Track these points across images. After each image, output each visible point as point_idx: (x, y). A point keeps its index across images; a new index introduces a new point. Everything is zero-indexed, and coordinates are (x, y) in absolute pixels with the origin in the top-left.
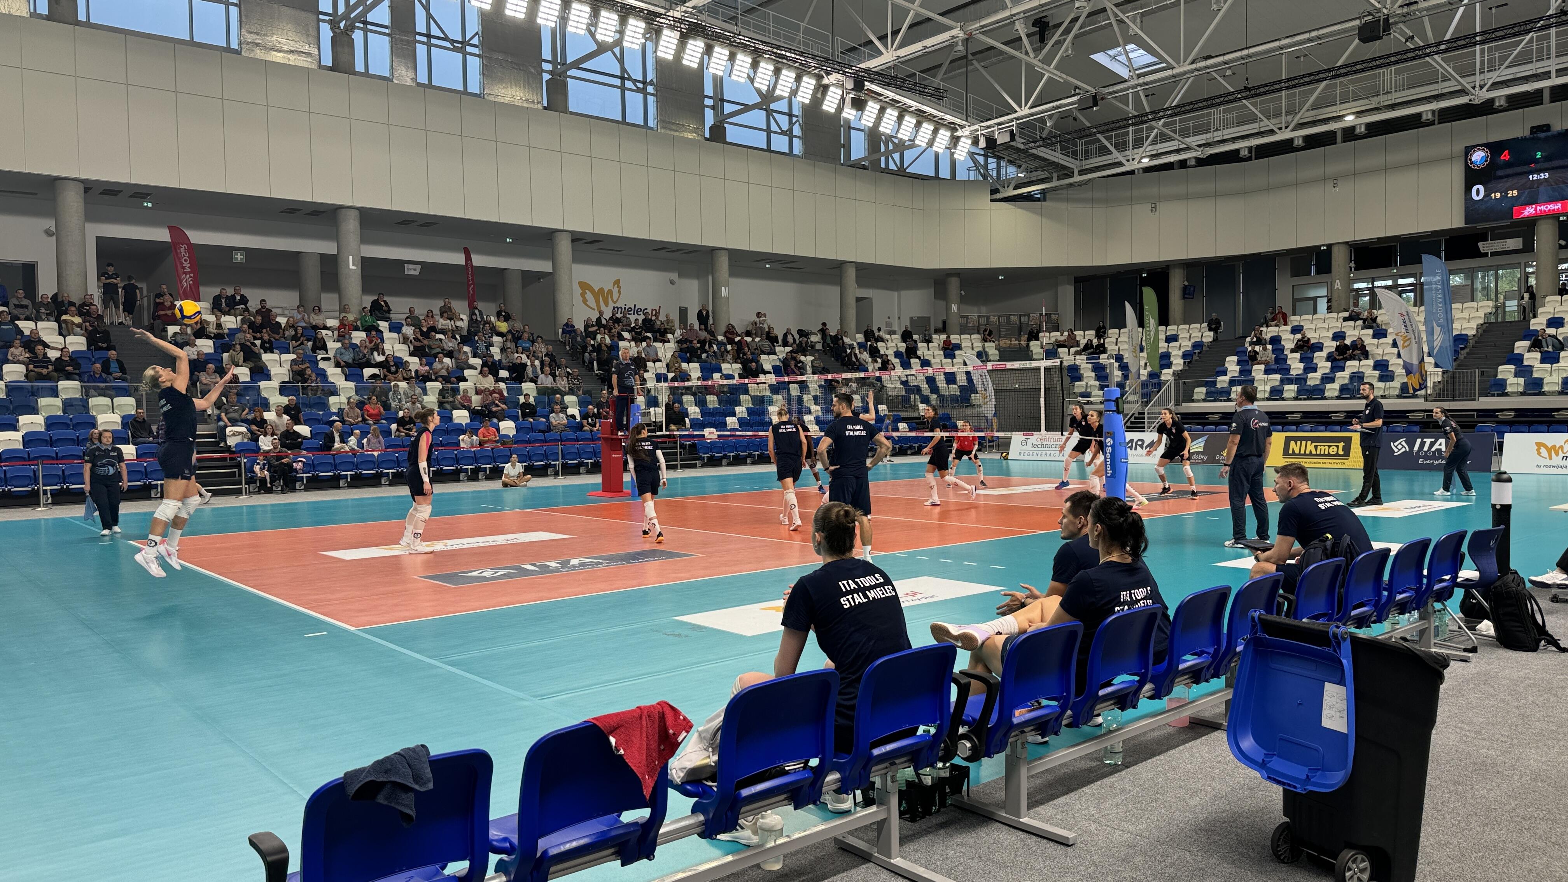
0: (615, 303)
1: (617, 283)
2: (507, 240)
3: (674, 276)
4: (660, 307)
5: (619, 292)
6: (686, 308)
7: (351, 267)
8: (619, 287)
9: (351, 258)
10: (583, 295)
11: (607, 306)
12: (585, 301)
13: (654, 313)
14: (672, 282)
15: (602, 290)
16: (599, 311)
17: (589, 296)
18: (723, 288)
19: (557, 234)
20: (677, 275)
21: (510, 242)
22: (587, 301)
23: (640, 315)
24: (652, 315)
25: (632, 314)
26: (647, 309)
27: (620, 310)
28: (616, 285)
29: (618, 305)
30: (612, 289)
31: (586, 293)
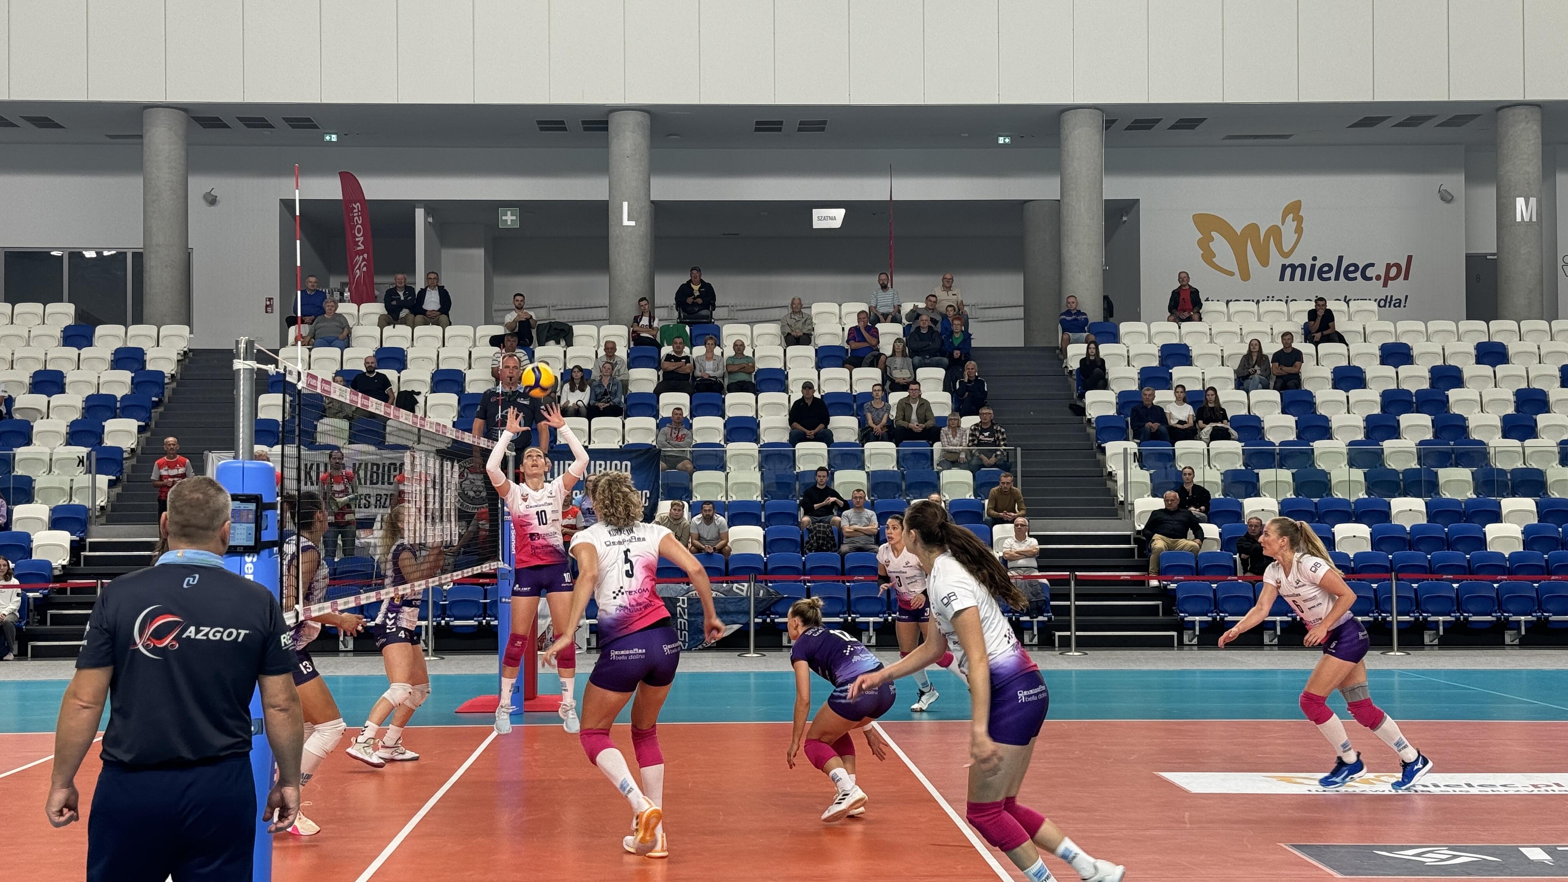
0: (1286, 255)
1: (1294, 209)
2: (1001, 140)
3: (1455, 182)
4: (1410, 258)
5: (1299, 230)
7: (628, 222)
8: (1299, 220)
9: (627, 205)
10: (1204, 244)
11: (1264, 262)
12: (1208, 257)
13: (1393, 272)
14: (1446, 198)
15: (1253, 229)
16: (1245, 275)
17: (1220, 245)
18: (1518, 202)
19: (1067, 116)
20: (1462, 177)
21: (1005, 144)
22: (1215, 256)
23: (1355, 278)
24: (1387, 278)
25: (1333, 278)
26: (1372, 265)
27: (1299, 271)
28: (1291, 216)
29: (1295, 260)
30: (1280, 225)
31: (1212, 239)
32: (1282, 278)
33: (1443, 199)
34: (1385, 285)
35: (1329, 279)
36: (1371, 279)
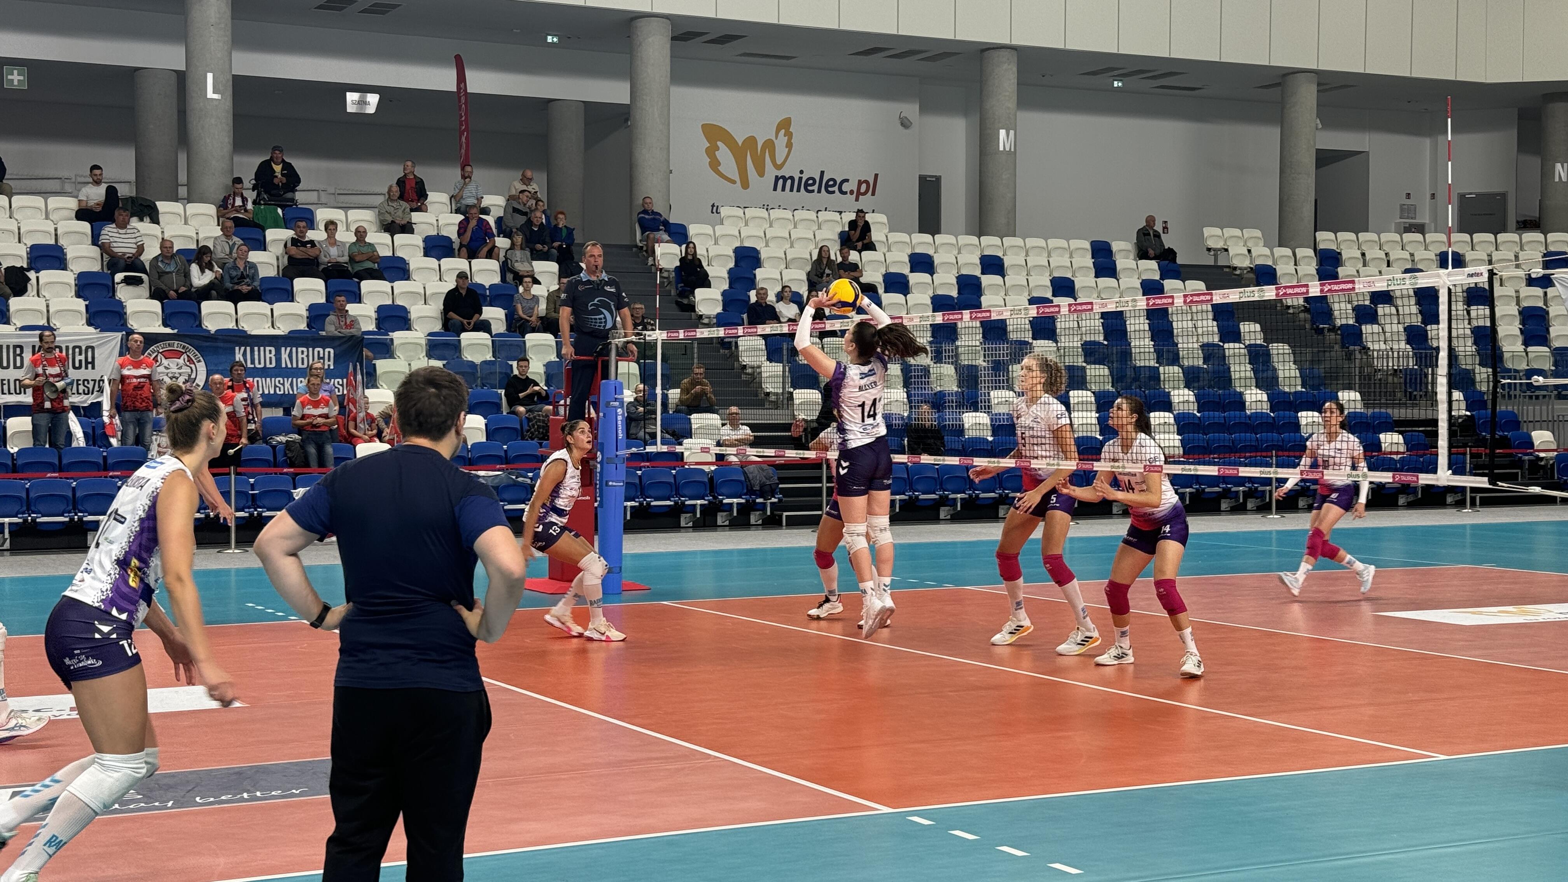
0: (779, 167)
1: (785, 125)
2: (550, 39)
3: (911, 110)
4: (876, 176)
5: (789, 145)
6: (938, 179)
7: (210, 94)
8: (789, 135)
9: (210, 76)
10: (711, 152)
11: (761, 173)
12: (715, 164)
13: (863, 188)
14: (905, 123)
15: (751, 141)
16: (745, 185)
17: (724, 154)
18: (1002, 133)
19: (640, 23)
20: (917, 107)
21: (553, 43)
22: (719, 164)
23: (833, 192)
24: (859, 194)
25: (816, 191)
26: (847, 180)
27: (789, 182)
28: (783, 131)
29: (786, 172)
30: (774, 139)
31: (718, 149)
32: (775, 189)
33: (902, 124)
34: (857, 200)
35: (813, 191)
36: (845, 193)
